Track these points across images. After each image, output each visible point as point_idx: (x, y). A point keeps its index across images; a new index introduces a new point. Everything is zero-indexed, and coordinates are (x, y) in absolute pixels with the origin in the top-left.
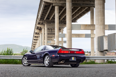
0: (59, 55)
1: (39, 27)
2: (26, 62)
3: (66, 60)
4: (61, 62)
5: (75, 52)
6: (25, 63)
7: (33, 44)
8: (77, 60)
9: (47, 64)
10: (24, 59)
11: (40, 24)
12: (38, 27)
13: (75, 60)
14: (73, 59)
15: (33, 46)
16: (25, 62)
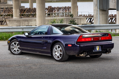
2: (17, 49)
4: (82, 55)
6: (15, 51)
9: (59, 57)
10: (13, 43)
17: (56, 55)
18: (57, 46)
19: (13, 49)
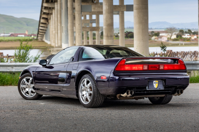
0: (117, 78)
2: (30, 90)
3: (137, 88)
4: (125, 95)
5: (162, 68)
6: (27, 92)
7: (44, 13)
8: (165, 88)
9: (87, 100)
10: (25, 80)
13: (162, 88)
14: (156, 85)
15: (43, 18)
16: (27, 90)
17: (83, 95)
18: (86, 80)
19: (25, 89)
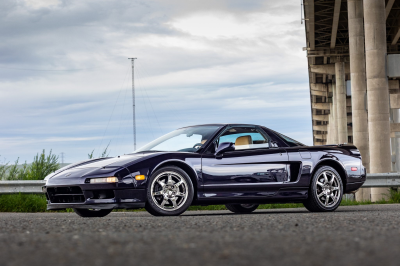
1: (322, 75)
11: (322, 63)
12: (316, 74)
